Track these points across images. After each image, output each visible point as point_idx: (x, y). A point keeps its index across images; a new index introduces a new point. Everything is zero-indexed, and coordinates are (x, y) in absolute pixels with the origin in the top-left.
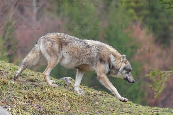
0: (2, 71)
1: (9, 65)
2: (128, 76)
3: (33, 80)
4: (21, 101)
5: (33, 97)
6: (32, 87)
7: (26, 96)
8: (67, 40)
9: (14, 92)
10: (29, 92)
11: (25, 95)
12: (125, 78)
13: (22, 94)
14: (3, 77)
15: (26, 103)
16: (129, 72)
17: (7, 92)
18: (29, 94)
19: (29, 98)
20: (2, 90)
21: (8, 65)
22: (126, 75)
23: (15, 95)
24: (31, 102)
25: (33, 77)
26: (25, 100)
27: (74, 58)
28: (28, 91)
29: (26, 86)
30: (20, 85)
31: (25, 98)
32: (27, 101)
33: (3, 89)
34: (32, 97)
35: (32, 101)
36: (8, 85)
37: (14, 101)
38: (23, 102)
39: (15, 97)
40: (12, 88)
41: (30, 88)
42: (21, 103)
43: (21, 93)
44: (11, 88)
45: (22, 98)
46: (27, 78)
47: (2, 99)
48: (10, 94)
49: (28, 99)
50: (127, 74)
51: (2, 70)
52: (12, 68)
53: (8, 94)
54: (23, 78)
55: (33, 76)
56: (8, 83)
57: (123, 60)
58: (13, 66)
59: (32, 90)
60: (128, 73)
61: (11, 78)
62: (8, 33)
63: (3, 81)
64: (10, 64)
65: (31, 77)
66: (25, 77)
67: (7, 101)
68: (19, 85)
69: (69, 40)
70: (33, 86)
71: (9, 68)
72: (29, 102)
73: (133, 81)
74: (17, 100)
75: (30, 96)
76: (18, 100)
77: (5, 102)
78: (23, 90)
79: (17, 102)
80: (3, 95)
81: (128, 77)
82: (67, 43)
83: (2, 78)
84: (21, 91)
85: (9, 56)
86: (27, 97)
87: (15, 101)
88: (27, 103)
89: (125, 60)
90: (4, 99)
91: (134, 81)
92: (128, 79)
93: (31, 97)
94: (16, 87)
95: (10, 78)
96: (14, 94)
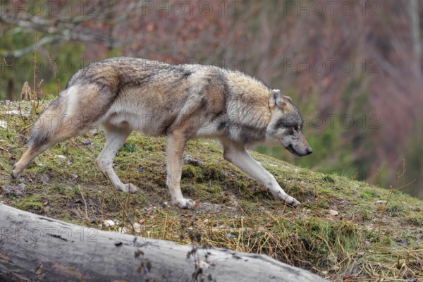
0: (342, 200)
1: (357, 186)
2: (292, 140)
3: (418, 221)
4: (391, 274)
5: (419, 264)
6: (416, 239)
7: (401, 261)
8: (139, 74)
9: (373, 251)
10: (410, 250)
11: (400, 258)
12: (286, 146)
13: (393, 256)
14: (343, 215)
15: (402, 280)
16: (295, 131)
17: (355, 252)
18: (409, 257)
19: (409, 265)
20: (342, 247)
21: (355, 185)
22: (288, 139)
23: (375, 258)
24: (415, 277)
25: (418, 213)
26: (399, 271)
27: (156, 111)
28: (406, 250)
29: (401, 235)
30: (387, 233)
31: (399, 267)
32: (404, 273)
33: (344, 245)
34: (417, 263)
35: (417, 274)
36: (357, 234)
37: (372, 275)
38: (396, 277)
39: (376, 263)
40: (368, 243)
41: (411, 241)
42: (391, 278)
43: (389, 253)
44: (365, 243)
45: (393, 267)
46: (403, 216)
47: (343, 271)
48: (362, 259)
49: (406, 268)
50: (291, 136)
51: (341, 198)
52: (367, 192)
53: (359, 258)
54: (393, 216)
55: (418, 210)
56: (356, 230)
57: (276, 104)
58: (369, 188)
59: (416, 246)
60: (292, 133)
61: (363, 218)
62: (352, 107)
63: (345, 226)
64: (360, 183)
65: (413, 215)
66: (398, 213)
67: (356, 275)
68: (383, 233)
69: (143, 73)
70: (419, 235)
71: (359, 194)
72: (410, 276)
73: (307, 150)
74: (380, 272)
75: (411, 261)
76: (383, 272)
77: (351, 277)
78: (394, 246)
79: (380, 277)
80: (347, 260)
81: (294, 143)
82: (140, 81)
83: (341, 219)
84: (388, 249)
85: (358, 163)
86: (404, 265)
87: (376, 274)
88: (405, 278)
89: (280, 102)
90: (348, 271)
91: (310, 149)
92: (294, 147)
93: (414, 264)
94: (378, 239)
95: (360, 218)
96: (373, 257)
